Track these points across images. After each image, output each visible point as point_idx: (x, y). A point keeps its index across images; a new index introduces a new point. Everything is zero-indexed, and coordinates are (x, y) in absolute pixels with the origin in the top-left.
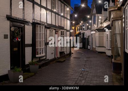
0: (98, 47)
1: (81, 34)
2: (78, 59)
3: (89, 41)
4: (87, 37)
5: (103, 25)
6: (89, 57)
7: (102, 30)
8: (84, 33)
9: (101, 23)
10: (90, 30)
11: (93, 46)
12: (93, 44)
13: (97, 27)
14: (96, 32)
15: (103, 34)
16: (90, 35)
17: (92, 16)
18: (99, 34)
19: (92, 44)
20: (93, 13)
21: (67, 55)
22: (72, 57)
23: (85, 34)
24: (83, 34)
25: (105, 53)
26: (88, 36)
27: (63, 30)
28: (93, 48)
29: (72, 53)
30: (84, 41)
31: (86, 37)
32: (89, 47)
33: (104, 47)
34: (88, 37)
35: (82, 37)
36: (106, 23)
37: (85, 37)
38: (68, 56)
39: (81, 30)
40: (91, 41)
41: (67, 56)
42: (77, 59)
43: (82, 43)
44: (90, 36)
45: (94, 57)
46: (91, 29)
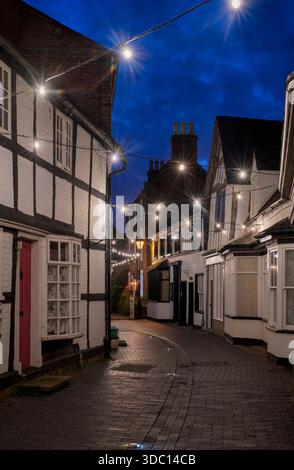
0: (234, 318)
1: (168, 269)
2: (137, 375)
3: (197, 295)
4: (191, 278)
5: (253, 229)
6: (193, 364)
7: (252, 246)
8: (180, 262)
9: (249, 221)
10: (203, 252)
11: (215, 313)
12: (215, 306)
13: (232, 236)
14: (225, 256)
15: (257, 266)
16: (204, 270)
17: (210, 194)
18: (238, 267)
19: (211, 305)
20: (215, 183)
21: (91, 353)
22: (117, 363)
23: (183, 268)
24: (178, 266)
25: (262, 344)
26: (197, 276)
27: (59, 239)
28: (215, 324)
29: (124, 344)
30: (180, 294)
31: (189, 281)
32: (198, 319)
33: (260, 319)
34: (194, 281)
35: (172, 281)
36: (266, 219)
37: (184, 277)
38: (96, 359)
39: (169, 251)
40: (205, 293)
41: (89, 361)
42: (132, 374)
43: (172, 303)
44: (202, 274)
45: (217, 364)
46: (206, 248)
